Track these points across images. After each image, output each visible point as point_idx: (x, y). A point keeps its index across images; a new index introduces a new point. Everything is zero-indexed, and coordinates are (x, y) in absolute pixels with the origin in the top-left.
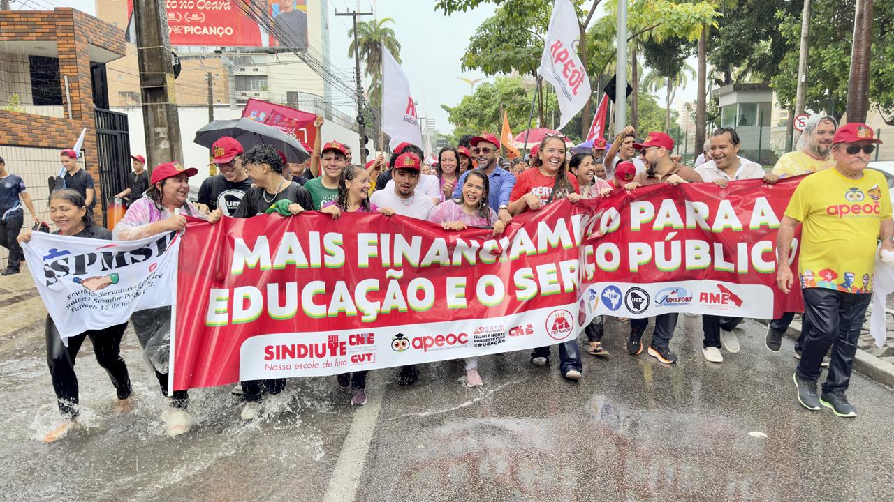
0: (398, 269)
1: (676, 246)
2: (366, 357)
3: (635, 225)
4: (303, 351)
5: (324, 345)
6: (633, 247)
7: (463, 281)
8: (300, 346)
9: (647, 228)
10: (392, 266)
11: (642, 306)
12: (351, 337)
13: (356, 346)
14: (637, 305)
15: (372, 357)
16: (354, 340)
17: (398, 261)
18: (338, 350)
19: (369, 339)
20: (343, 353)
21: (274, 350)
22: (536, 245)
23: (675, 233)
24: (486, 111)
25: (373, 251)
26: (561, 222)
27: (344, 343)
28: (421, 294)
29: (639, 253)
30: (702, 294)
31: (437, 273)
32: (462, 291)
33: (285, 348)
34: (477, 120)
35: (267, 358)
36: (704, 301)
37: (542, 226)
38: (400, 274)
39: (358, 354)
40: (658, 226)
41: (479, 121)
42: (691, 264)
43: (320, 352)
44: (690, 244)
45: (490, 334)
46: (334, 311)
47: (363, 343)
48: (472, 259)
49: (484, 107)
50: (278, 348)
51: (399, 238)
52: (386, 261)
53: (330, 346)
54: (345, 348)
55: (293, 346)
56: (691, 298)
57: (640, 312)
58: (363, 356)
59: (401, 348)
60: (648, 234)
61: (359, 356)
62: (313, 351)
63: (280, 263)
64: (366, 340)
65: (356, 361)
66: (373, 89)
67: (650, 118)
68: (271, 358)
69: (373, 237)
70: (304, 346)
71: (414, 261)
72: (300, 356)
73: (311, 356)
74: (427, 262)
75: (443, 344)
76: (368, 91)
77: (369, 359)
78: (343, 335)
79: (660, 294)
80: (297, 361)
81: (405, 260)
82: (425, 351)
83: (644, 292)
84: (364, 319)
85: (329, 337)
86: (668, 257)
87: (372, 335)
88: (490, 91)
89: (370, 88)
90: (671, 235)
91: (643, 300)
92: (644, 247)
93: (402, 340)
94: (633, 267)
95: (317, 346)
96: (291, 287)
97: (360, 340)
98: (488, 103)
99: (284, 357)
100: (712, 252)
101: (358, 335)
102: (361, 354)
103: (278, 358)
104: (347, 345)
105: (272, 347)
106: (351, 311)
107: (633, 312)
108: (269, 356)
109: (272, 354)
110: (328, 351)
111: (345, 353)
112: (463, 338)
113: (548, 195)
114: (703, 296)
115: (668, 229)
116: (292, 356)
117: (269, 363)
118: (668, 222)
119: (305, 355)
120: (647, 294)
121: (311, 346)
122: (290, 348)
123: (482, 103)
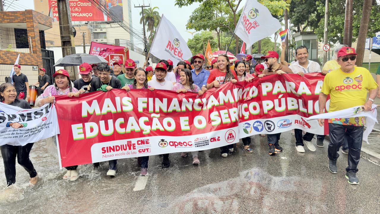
0: (157, 113)
1: (283, 100)
2: (146, 150)
3: (264, 93)
4: (118, 148)
5: (126, 145)
6: (265, 103)
7: (187, 118)
9: (270, 94)
10: (154, 112)
11: (272, 128)
12: (138, 141)
13: (141, 145)
15: (149, 150)
16: (140, 143)
17: (157, 110)
18: (132, 147)
19: (147, 142)
20: (134, 149)
22: (219, 101)
23: (282, 95)
24: (198, 46)
25: (145, 106)
26: (229, 92)
27: (135, 144)
29: (268, 105)
30: (296, 120)
31: (175, 115)
32: (187, 123)
33: (110, 148)
34: (194, 49)
35: (103, 153)
36: (296, 123)
37: (221, 94)
38: (159, 115)
39: (142, 149)
40: (275, 92)
41: (195, 50)
42: (290, 108)
43: (125, 148)
44: (289, 99)
45: (202, 141)
46: (129, 130)
47: (144, 144)
48: (190, 109)
49: (197, 44)
50: (107, 148)
51: (157, 100)
52: (151, 110)
53: (128, 146)
54: (135, 146)
55: (114, 147)
56: (291, 123)
57: (271, 131)
58: (145, 149)
59: (164, 146)
60: (271, 96)
61: (143, 150)
62: (122, 148)
63: (105, 111)
64: (145, 142)
65: (141, 152)
66: (151, 37)
67: (268, 46)
68: (105, 152)
69: (145, 99)
70: (118, 146)
71: (165, 110)
72: (117, 150)
73: (122, 150)
74: (170, 110)
76: (149, 38)
77: (147, 151)
78: (134, 141)
79: (279, 122)
80: (116, 152)
81: (160, 109)
83: (272, 122)
84: (144, 133)
85: (127, 141)
86: (280, 105)
87: (148, 140)
88: (199, 37)
89: (150, 36)
90: (280, 96)
91: (272, 125)
92: (270, 102)
93: (164, 142)
94: (265, 111)
95: (123, 145)
96: (110, 122)
97: (143, 142)
98: (198, 42)
99: (110, 151)
100: (298, 103)
101: (141, 140)
102: (144, 149)
103: (108, 152)
105: (105, 148)
106: (138, 130)
107: (268, 131)
108: (104, 151)
111: (135, 149)
112: (190, 144)
113: (223, 80)
114: (296, 121)
115: (279, 93)
116: (114, 150)
117: (104, 154)
118: (279, 90)
119: (119, 150)
120: (273, 123)
121: (121, 145)
122: (112, 148)
123: (196, 42)
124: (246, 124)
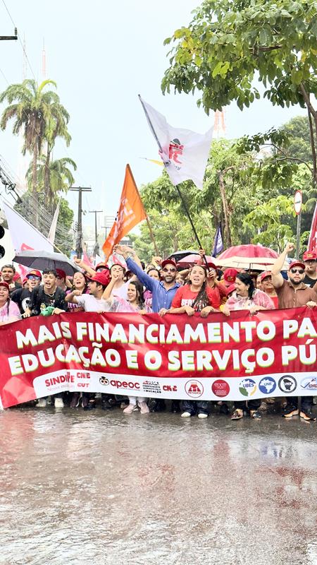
0: (99, 343)
1: (313, 348)
3: (286, 335)
6: (285, 349)
9: (293, 336)
10: (95, 341)
11: (292, 388)
14: (288, 387)
17: (99, 339)
23: (312, 340)
25: (85, 332)
28: (113, 358)
29: (288, 353)
32: (135, 359)
40: (301, 335)
52: (92, 338)
57: (291, 392)
60: (294, 340)
69: (84, 325)
71: (107, 339)
74: (113, 340)
75: (126, 387)
83: (293, 378)
86: (308, 355)
87: (89, 374)
90: (309, 341)
91: (293, 384)
92: (292, 349)
94: (285, 362)
97: (83, 376)
107: (286, 392)
112: (137, 386)
115: (308, 337)
118: (307, 332)
120: (294, 380)
124: (246, 380)
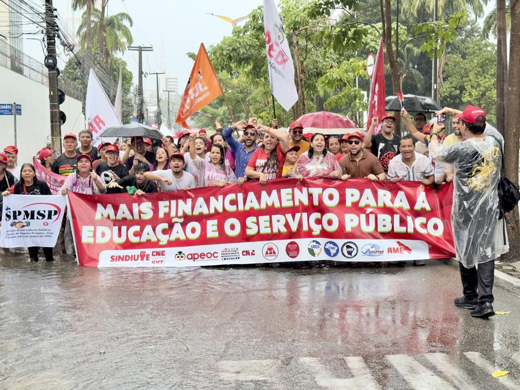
0: (180, 218)
4: (127, 258)
5: (138, 255)
7: (215, 222)
8: (126, 256)
10: (177, 216)
11: (353, 254)
12: (153, 252)
13: (156, 256)
14: (350, 253)
16: (155, 254)
17: (180, 214)
18: (145, 258)
21: (115, 258)
22: (260, 204)
25: (167, 210)
27: (149, 255)
28: (193, 231)
32: (215, 228)
33: (120, 257)
35: (111, 261)
37: (264, 194)
38: (181, 220)
39: (156, 260)
43: (136, 258)
45: (231, 253)
46: (144, 239)
47: (159, 255)
48: (221, 210)
50: (117, 256)
51: (180, 202)
52: (173, 214)
53: (141, 256)
54: (149, 257)
57: (352, 257)
59: (180, 259)
62: (133, 258)
63: (119, 217)
64: (161, 254)
68: (113, 261)
69: (167, 203)
70: (128, 256)
71: (189, 213)
72: (126, 260)
73: (132, 260)
74: (196, 213)
75: (204, 258)
78: (149, 251)
80: (124, 262)
81: (184, 213)
82: (194, 261)
83: (355, 244)
84: (161, 243)
85: (141, 252)
87: (164, 251)
91: (354, 249)
93: (181, 255)
95: (135, 256)
96: (124, 228)
99: (119, 260)
101: (157, 252)
102: (158, 260)
103: (116, 261)
104: (151, 256)
105: (114, 256)
106: (154, 239)
107: (347, 257)
109: (114, 259)
110: (140, 258)
111: (149, 260)
112: (215, 255)
116: (123, 260)
119: (129, 260)
120: (356, 246)
121: (132, 256)
122: (122, 257)
